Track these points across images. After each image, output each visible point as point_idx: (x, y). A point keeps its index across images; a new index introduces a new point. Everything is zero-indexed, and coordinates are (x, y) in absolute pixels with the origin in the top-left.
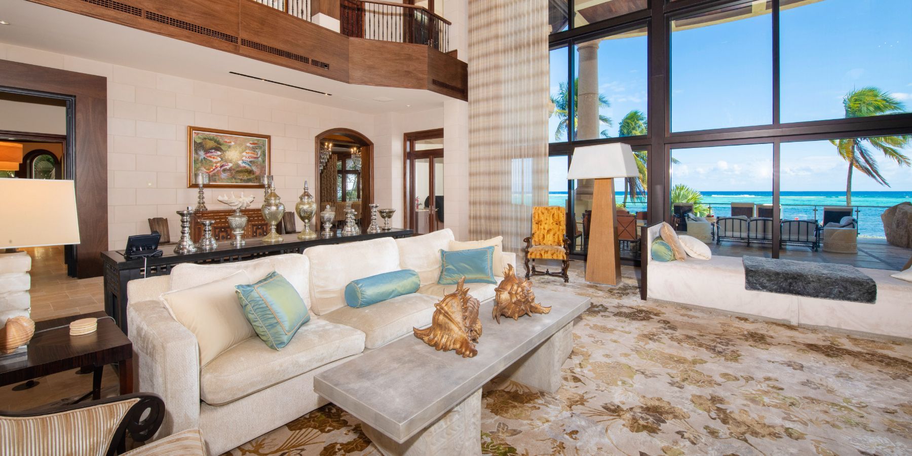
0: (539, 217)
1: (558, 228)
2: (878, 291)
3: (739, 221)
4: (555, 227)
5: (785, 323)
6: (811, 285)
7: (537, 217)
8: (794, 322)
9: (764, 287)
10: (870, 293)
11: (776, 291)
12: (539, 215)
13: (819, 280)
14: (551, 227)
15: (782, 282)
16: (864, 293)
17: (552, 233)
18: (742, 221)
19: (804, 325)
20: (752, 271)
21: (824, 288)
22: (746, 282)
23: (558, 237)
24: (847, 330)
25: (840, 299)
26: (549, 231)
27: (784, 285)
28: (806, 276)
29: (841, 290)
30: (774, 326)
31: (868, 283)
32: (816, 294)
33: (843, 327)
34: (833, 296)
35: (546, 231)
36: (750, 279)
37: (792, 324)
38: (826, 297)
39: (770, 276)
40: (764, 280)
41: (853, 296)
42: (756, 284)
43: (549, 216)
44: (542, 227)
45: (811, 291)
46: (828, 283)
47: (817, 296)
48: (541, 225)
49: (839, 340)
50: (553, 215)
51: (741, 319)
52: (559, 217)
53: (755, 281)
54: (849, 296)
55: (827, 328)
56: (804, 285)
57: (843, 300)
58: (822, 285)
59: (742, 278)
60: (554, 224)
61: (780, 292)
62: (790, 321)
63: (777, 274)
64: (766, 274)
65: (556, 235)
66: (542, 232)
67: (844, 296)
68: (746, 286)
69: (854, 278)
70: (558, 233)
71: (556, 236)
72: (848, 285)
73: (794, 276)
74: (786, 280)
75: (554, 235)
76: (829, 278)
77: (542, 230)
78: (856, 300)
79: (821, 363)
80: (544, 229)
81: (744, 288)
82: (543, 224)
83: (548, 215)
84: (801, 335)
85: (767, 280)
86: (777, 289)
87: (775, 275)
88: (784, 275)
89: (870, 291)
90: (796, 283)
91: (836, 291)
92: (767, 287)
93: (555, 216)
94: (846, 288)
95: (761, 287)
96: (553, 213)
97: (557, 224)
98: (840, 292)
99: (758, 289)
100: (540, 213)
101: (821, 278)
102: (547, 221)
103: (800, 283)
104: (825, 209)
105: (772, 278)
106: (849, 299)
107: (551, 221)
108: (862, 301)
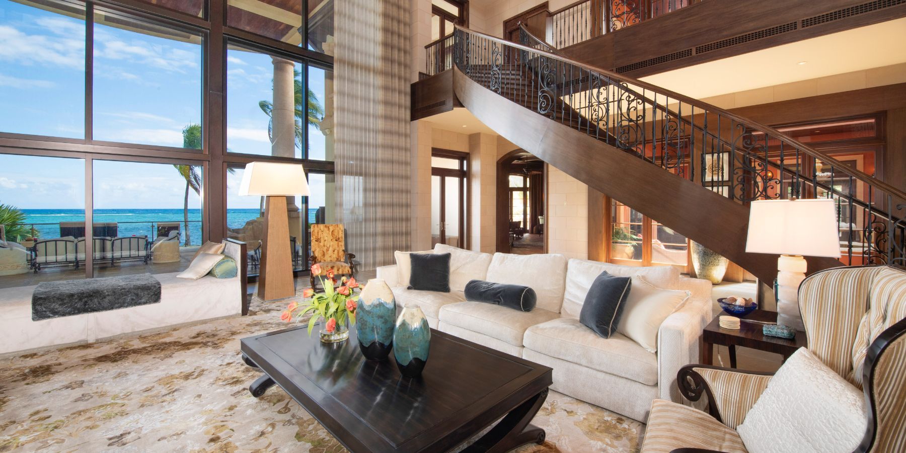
2: (162, 291)
3: (65, 242)
5: (83, 343)
6: (106, 300)
8: (91, 340)
9: (56, 313)
10: (156, 295)
11: (70, 314)
13: (114, 292)
15: (76, 303)
16: (152, 296)
18: (67, 242)
19: (101, 339)
20: (41, 298)
21: (118, 299)
22: (33, 313)
24: (140, 331)
25: (132, 306)
27: (79, 305)
28: (102, 291)
29: (133, 297)
30: (68, 351)
31: (155, 287)
32: (111, 307)
33: (136, 330)
34: (126, 305)
36: (39, 308)
37: (89, 342)
38: (119, 307)
39: (62, 300)
40: (56, 306)
41: (143, 301)
42: (45, 311)
45: (106, 305)
46: (122, 294)
47: (112, 309)
49: (131, 343)
51: (25, 356)
53: (44, 309)
54: (140, 301)
55: (124, 335)
56: (99, 300)
57: (135, 306)
58: (116, 297)
59: (28, 309)
61: (74, 314)
62: (87, 341)
63: (72, 295)
64: (58, 299)
67: (136, 302)
68: (33, 316)
69: (145, 285)
72: (139, 291)
73: (89, 294)
74: (81, 300)
76: (124, 289)
78: (145, 303)
79: (104, 371)
81: (31, 320)
84: (96, 350)
85: (60, 305)
86: (71, 311)
87: (69, 297)
88: (79, 295)
89: (156, 293)
90: (91, 300)
91: (129, 299)
92: (59, 311)
94: (137, 295)
95: (52, 314)
98: (133, 299)
99: (49, 317)
101: (116, 290)
103: (96, 300)
104: (158, 225)
105: (65, 301)
106: (140, 304)
108: (150, 303)
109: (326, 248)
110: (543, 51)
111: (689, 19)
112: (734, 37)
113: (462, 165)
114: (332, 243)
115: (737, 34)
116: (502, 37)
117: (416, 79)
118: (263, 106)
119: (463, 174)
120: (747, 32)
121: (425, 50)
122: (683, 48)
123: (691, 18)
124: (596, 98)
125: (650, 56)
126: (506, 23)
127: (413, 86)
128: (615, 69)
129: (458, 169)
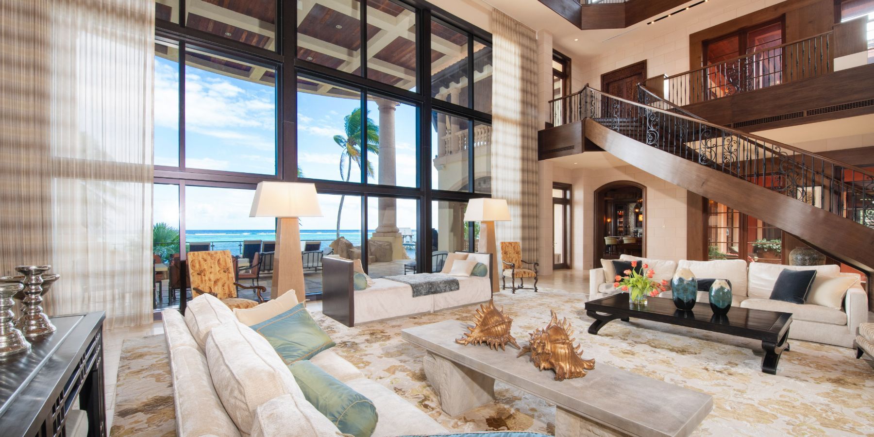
0: (200, 265)
1: (227, 277)
4: (224, 276)
7: (197, 266)
12: (199, 263)
14: (218, 276)
17: (220, 284)
20: (413, 284)
23: (229, 287)
26: (216, 282)
32: (441, 291)
35: (213, 282)
36: (415, 290)
38: (444, 292)
43: (214, 263)
44: (207, 278)
48: (204, 275)
50: (219, 260)
52: (226, 263)
58: (442, 285)
60: (222, 271)
64: (420, 285)
65: (226, 285)
66: (207, 284)
70: (228, 282)
71: (226, 287)
75: (223, 286)
76: (443, 281)
77: (208, 282)
80: (210, 280)
81: (412, 297)
82: (207, 273)
83: (212, 261)
87: (424, 284)
88: (427, 283)
93: (221, 261)
94: (450, 285)
96: (218, 258)
97: (225, 272)
99: (419, 295)
100: (200, 259)
102: (213, 270)
104: (306, 243)
107: (218, 269)
109: (511, 259)
110: (660, 109)
111: (800, 89)
112: (841, 104)
113: (565, 194)
114: (514, 255)
115: (843, 102)
116: (600, 90)
117: (543, 127)
118: (338, 140)
119: (566, 202)
120: (852, 101)
121: (548, 104)
122: (796, 110)
123: (803, 89)
124: (727, 150)
125: (766, 116)
126: (604, 77)
127: (540, 133)
128: (732, 124)
129: (561, 197)
